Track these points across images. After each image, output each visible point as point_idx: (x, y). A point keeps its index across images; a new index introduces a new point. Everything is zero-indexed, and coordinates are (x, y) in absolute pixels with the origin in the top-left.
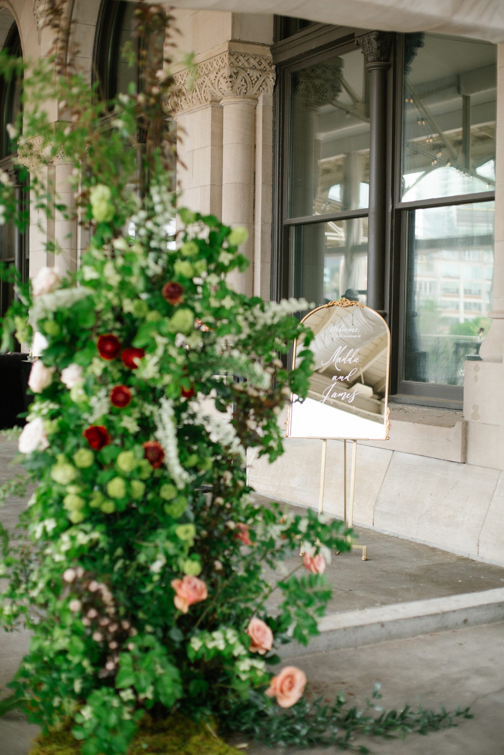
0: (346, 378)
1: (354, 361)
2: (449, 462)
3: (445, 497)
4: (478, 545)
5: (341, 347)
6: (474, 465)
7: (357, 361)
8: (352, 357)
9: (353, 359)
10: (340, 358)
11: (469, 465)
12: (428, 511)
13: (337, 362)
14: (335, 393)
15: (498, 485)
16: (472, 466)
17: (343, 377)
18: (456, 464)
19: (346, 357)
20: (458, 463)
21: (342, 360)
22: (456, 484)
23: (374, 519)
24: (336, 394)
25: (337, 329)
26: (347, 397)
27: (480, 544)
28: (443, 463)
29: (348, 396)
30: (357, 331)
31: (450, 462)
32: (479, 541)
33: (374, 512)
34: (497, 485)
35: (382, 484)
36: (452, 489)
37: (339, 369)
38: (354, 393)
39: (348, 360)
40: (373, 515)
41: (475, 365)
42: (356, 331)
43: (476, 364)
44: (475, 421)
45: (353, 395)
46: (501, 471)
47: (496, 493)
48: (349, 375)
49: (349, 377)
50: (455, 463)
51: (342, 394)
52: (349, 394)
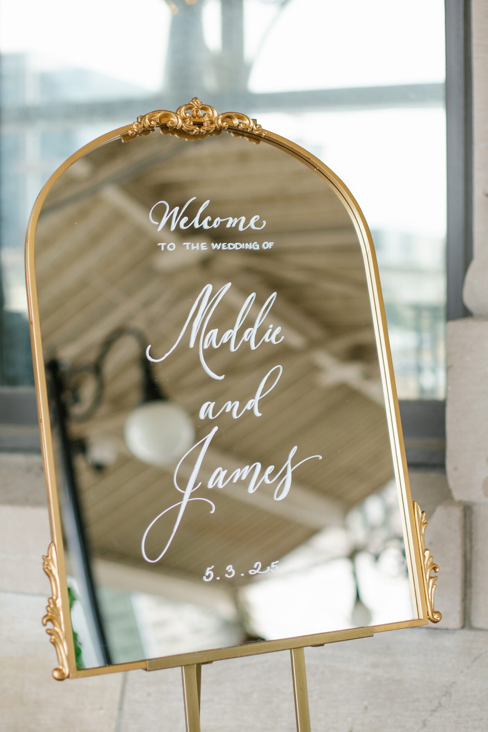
0: (248, 407)
1: (266, 338)
5: (209, 287)
7: (278, 337)
8: (257, 325)
9: (261, 332)
10: (215, 332)
13: (206, 346)
14: (220, 469)
17: (237, 403)
21: (225, 339)
22: (447, 693)
24: (224, 473)
25: (186, 219)
26: (268, 482)
29: (271, 477)
30: (257, 224)
37: (219, 375)
38: (289, 462)
39: (245, 338)
42: (252, 224)
45: (284, 473)
48: (258, 397)
49: (261, 403)
51: (246, 470)
52: (270, 469)
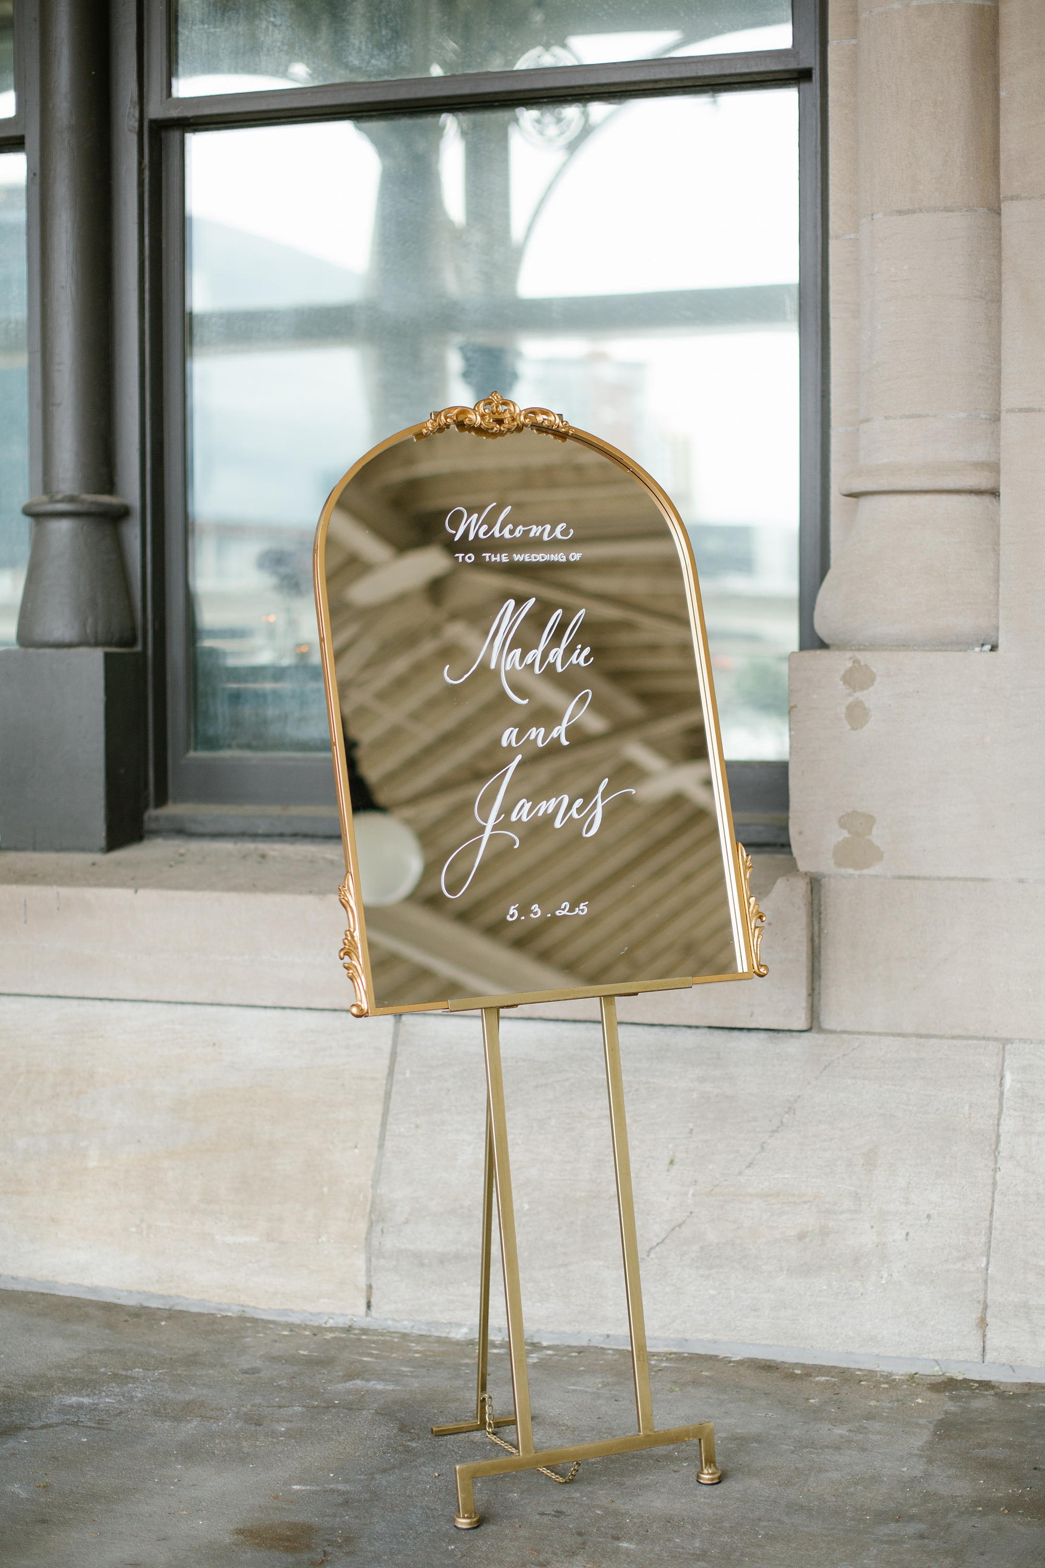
0: (554, 734)
1: (574, 660)
2: (720, 1032)
3: (749, 1166)
4: (983, 1323)
5: (511, 603)
6: (860, 1033)
7: (587, 659)
8: (564, 645)
9: (568, 653)
10: (518, 651)
11: (829, 1036)
12: (680, 1226)
13: (508, 668)
14: (525, 801)
15: (1007, 1094)
16: (844, 1036)
17: (542, 730)
18: (762, 1035)
19: (542, 647)
20: (771, 1034)
21: (529, 660)
22: (791, 1110)
23: (370, 1287)
24: (528, 806)
25: (485, 528)
26: (576, 816)
27: (989, 1320)
28: (689, 1038)
29: (579, 811)
30: (563, 533)
31: (726, 1033)
32: (985, 1308)
33: (369, 1261)
34: (1002, 1094)
35: (381, 1146)
36: (773, 1131)
37: (523, 699)
38: (599, 796)
39: (551, 659)
40: (363, 1273)
41: (849, 664)
42: (558, 533)
43: (856, 661)
44: (857, 872)
45: (594, 807)
46: (1006, 1041)
47: (1008, 1125)
48: (565, 724)
49: (568, 730)
50: (753, 1035)
51: (553, 802)
52: (579, 802)
